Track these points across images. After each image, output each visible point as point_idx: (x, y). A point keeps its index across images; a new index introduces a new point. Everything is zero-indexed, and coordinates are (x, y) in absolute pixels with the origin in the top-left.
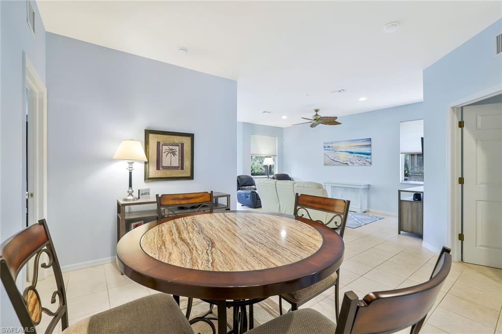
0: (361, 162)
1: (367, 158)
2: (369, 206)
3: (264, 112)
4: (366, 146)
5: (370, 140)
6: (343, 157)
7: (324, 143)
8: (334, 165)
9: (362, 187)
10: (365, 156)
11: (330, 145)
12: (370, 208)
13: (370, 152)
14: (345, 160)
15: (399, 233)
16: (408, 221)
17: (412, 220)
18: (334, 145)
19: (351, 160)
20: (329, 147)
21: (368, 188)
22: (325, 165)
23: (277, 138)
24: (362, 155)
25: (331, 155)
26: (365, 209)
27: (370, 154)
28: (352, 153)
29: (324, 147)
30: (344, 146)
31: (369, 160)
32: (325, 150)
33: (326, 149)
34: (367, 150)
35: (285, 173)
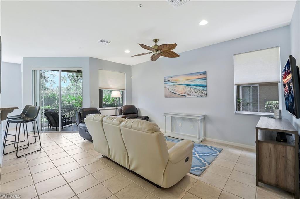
0: (198, 94)
1: (203, 90)
2: (205, 135)
3: (102, 41)
4: (202, 79)
5: (205, 73)
6: (181, 89)
7: (165, 78)
8: (173, 97)
9: (200, 118)
10: (201, 88)
11: (170, 79)
12: (205, 137)
13: (205, 84)
14: (184, 92)
15: (257, 185)
16: (270, 170)
17: (277, 169)
18: (173, 79)
19: (189, 92)
20: (169, 81)
21: (205, 118)
22: (166, 97)
23: (125, 74)
24: (198, 88)
25: (171, 88)
26: (202, 138)
27: (205, 86)
28: (189, 85)
29: (165, 81)
30: (182, 80)
31: (205, 92)
32: (165, 84)
33: (166, 82)
34: (202, 83)
35: (132, 105)
